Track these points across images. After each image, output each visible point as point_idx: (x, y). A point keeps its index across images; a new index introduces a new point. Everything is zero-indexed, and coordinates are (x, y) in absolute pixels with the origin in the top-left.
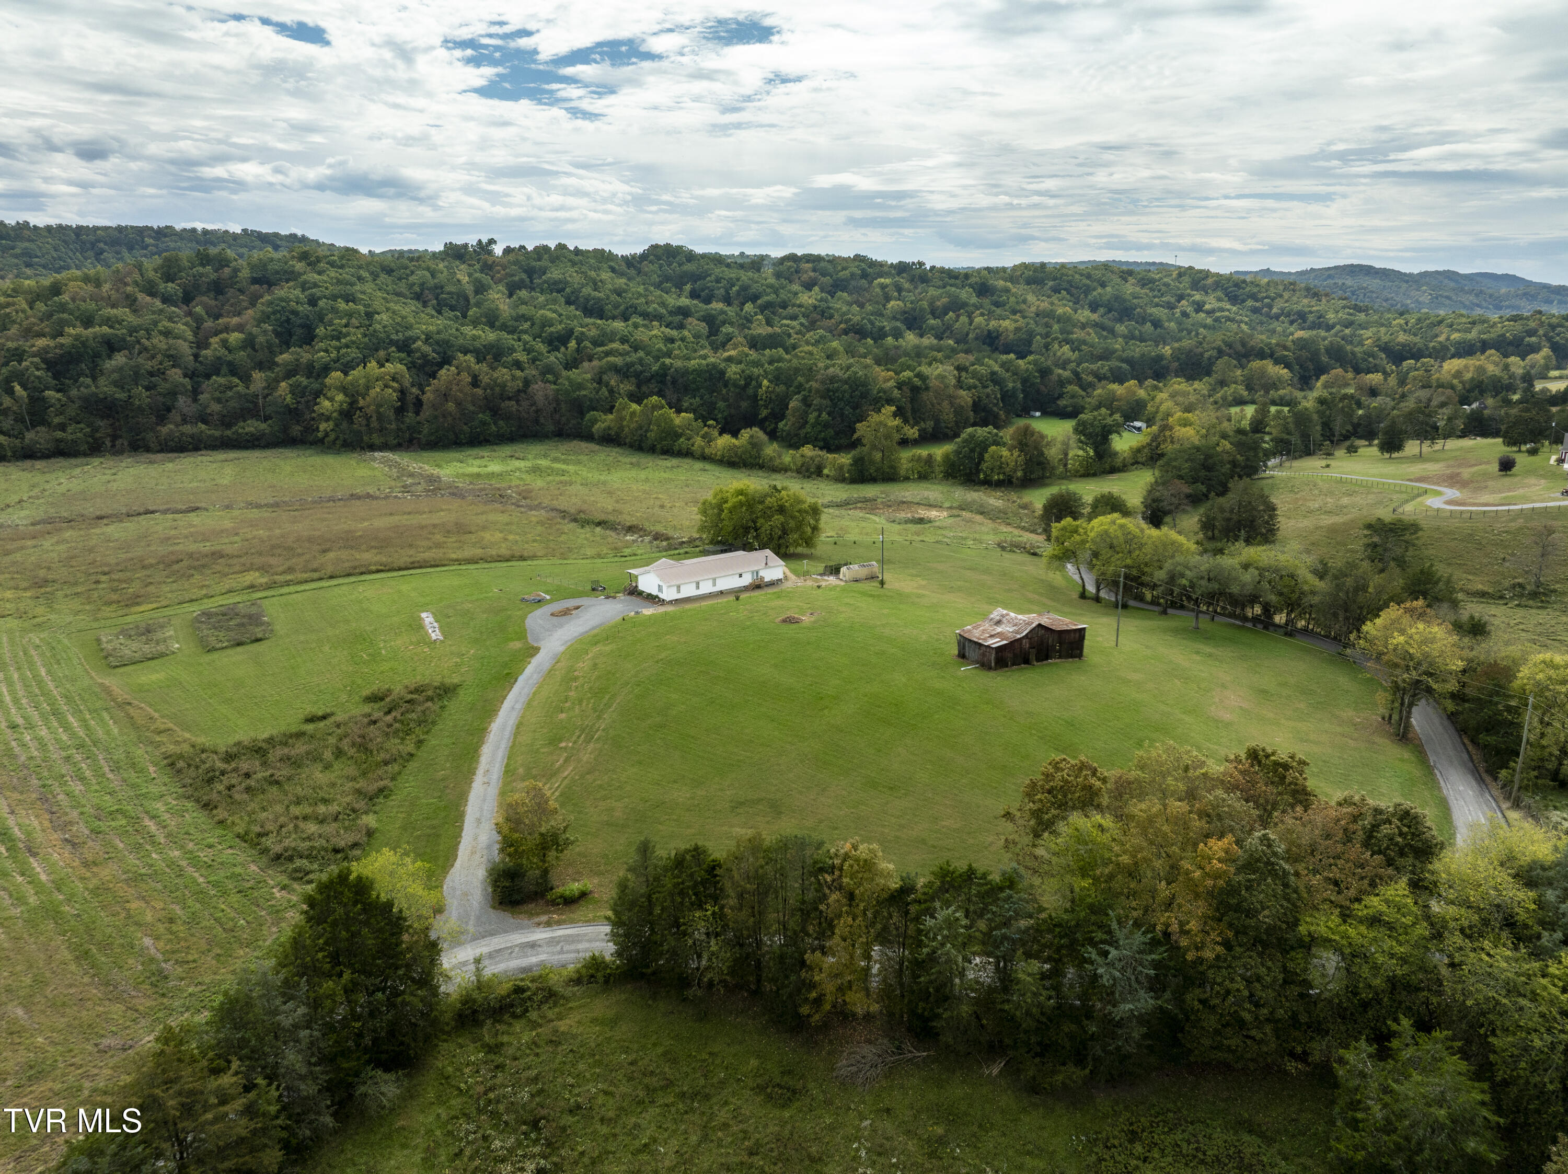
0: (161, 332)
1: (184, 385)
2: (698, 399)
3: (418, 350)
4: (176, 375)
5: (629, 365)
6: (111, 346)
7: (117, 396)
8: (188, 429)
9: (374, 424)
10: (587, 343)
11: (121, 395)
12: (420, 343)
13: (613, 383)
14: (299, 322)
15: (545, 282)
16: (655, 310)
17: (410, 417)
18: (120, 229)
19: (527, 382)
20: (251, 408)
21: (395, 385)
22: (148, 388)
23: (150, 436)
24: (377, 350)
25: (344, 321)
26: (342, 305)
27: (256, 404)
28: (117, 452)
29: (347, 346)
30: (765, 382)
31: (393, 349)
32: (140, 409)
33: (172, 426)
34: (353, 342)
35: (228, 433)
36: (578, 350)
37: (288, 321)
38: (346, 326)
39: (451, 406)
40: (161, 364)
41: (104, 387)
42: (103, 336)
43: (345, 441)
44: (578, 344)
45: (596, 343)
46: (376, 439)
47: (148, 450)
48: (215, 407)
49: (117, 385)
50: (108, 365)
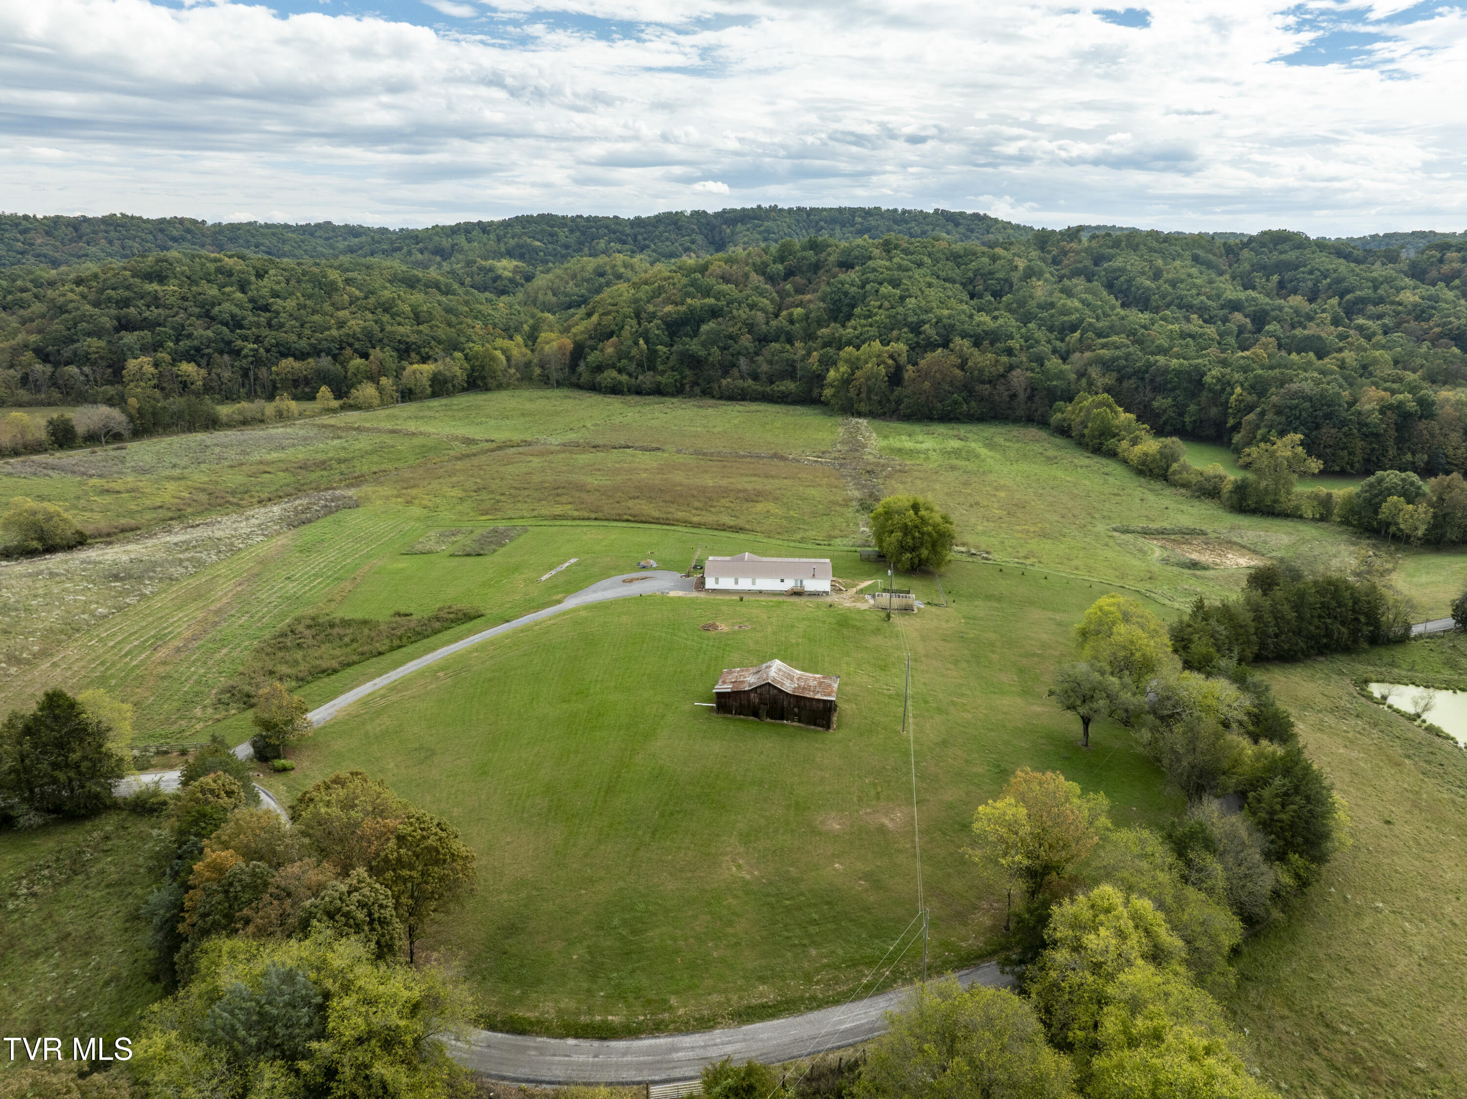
0: (748, 305)
1: (747, 349)
2: (1170, 400)
3: (925, 332)
4: (746, 341)
5: (1115, 359)
6: (714, 313)
7: (700, 353)
8: (740, 383)
9: (863, 395)
10: (1090, 334)
11: (703, 353)
12: (927, 326)
13: (1094, 375)
14: (846, 301)
15: (1105, 270)
16: (1202, 302)
17: (899, 391)
18: (840, 210)
19: (1011, 368)
20: (790, 371)
21: (890, 362)
22: (723, 349)
23: (715, 386)
24: (892, 329)
25: (879, 303)
26: (886, 289)
27: (794, 368)
28: (691, 395)
29: (871, 326)
30: (1238, 390)
31: (906, 330)
32: (713, 365)
33: (731, 380)
34: (877, 322)
35: (768, 389)
36: (1081, 340)
37: (839, 300)
38: (880, 307)
39: (926, 386)
40: (739, 330)
41: (694, 346)
42: (710, 306)
43: (840, 406)
44: (1082, 335)
45: (1100, 335)
46: (863, 407)
47: (713, 397)
48: (765, 367)
49: (704, 345)
50: (704, 328)
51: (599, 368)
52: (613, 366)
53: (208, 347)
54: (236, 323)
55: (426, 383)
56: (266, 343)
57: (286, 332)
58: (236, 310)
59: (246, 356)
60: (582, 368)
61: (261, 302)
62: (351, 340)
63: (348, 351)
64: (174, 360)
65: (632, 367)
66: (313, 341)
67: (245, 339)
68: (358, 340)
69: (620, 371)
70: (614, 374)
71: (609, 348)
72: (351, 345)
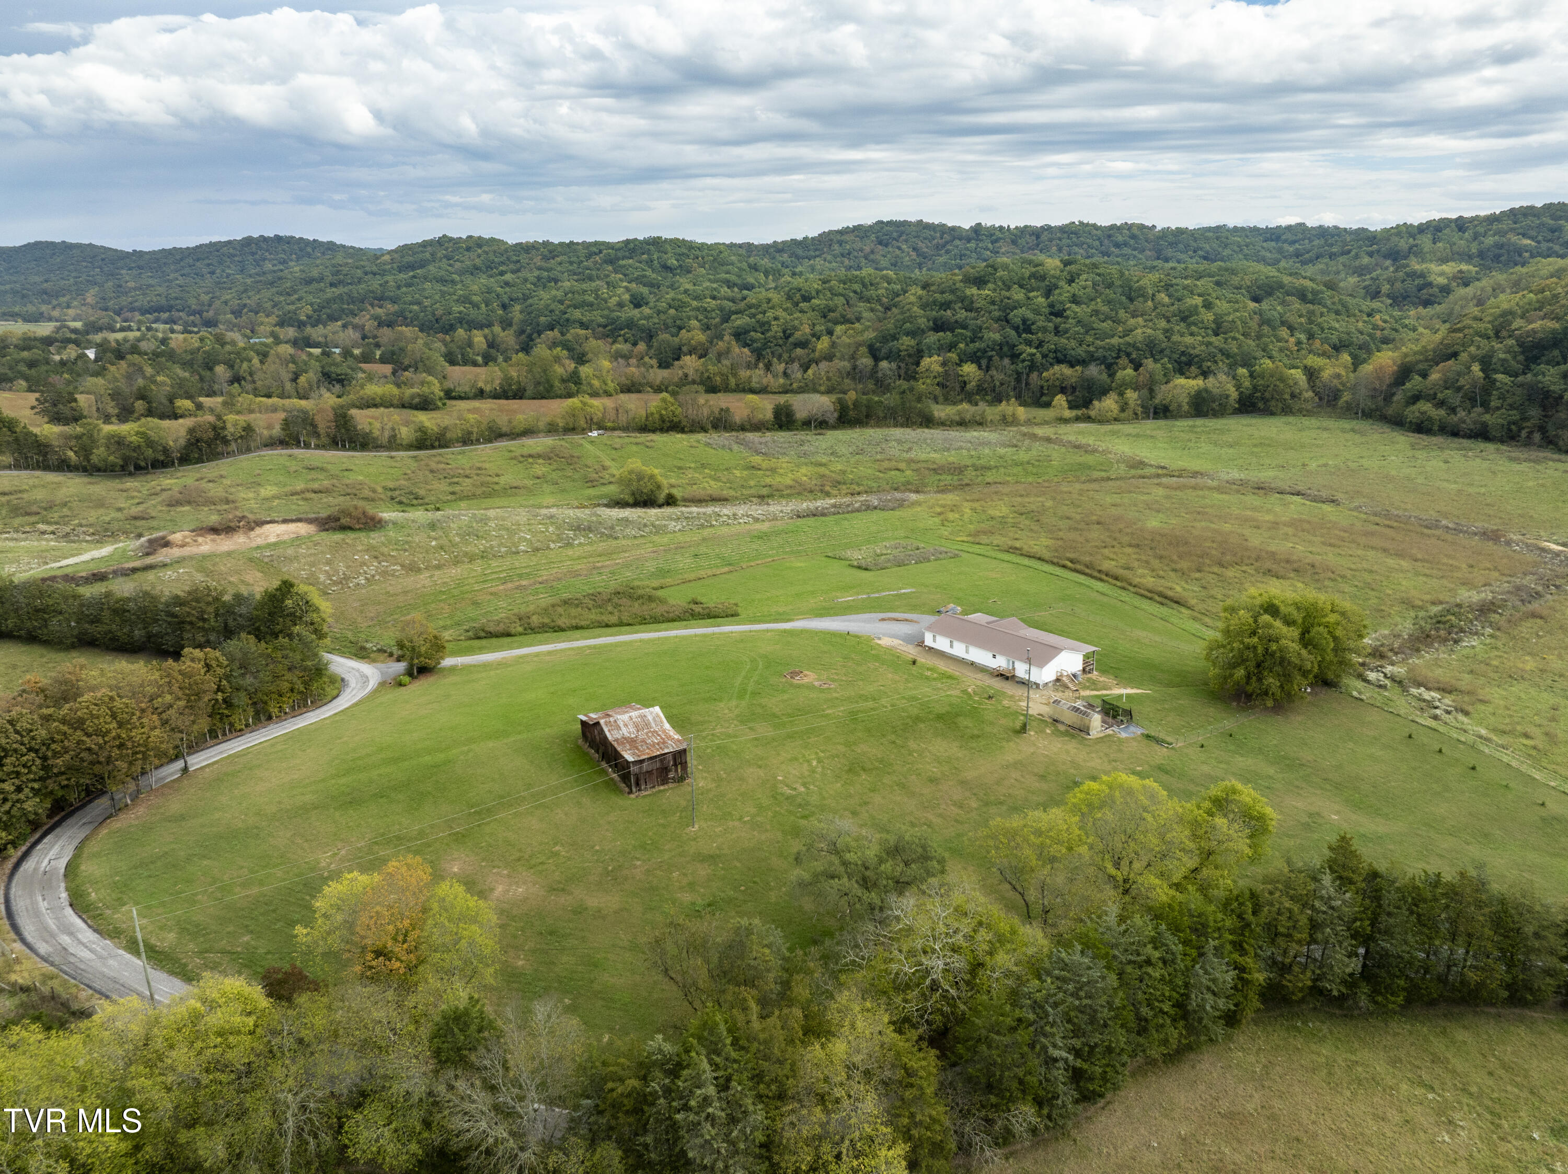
23: (1565, 434)
51: (1413, 399)
52: (1432, 397)
53: (993, 350)
54: (1026, 327)
55: (1184, 400)
56: (1045, 349)
57: (1068, 339)
58: (1030, 315)
59: (1023, 361)
60: (1398, 396)
61: (1058, 307)
62: (1130, 350)
63: (1123, 361)
64: (961, 361)
65: (1456, 400)
66: (1092, 349)
67: (1029, 343)
68: (1138, 349)
69: (1437, 404)
70: (1429, 407)
71: (1438, 374)
72: (1128, 355)
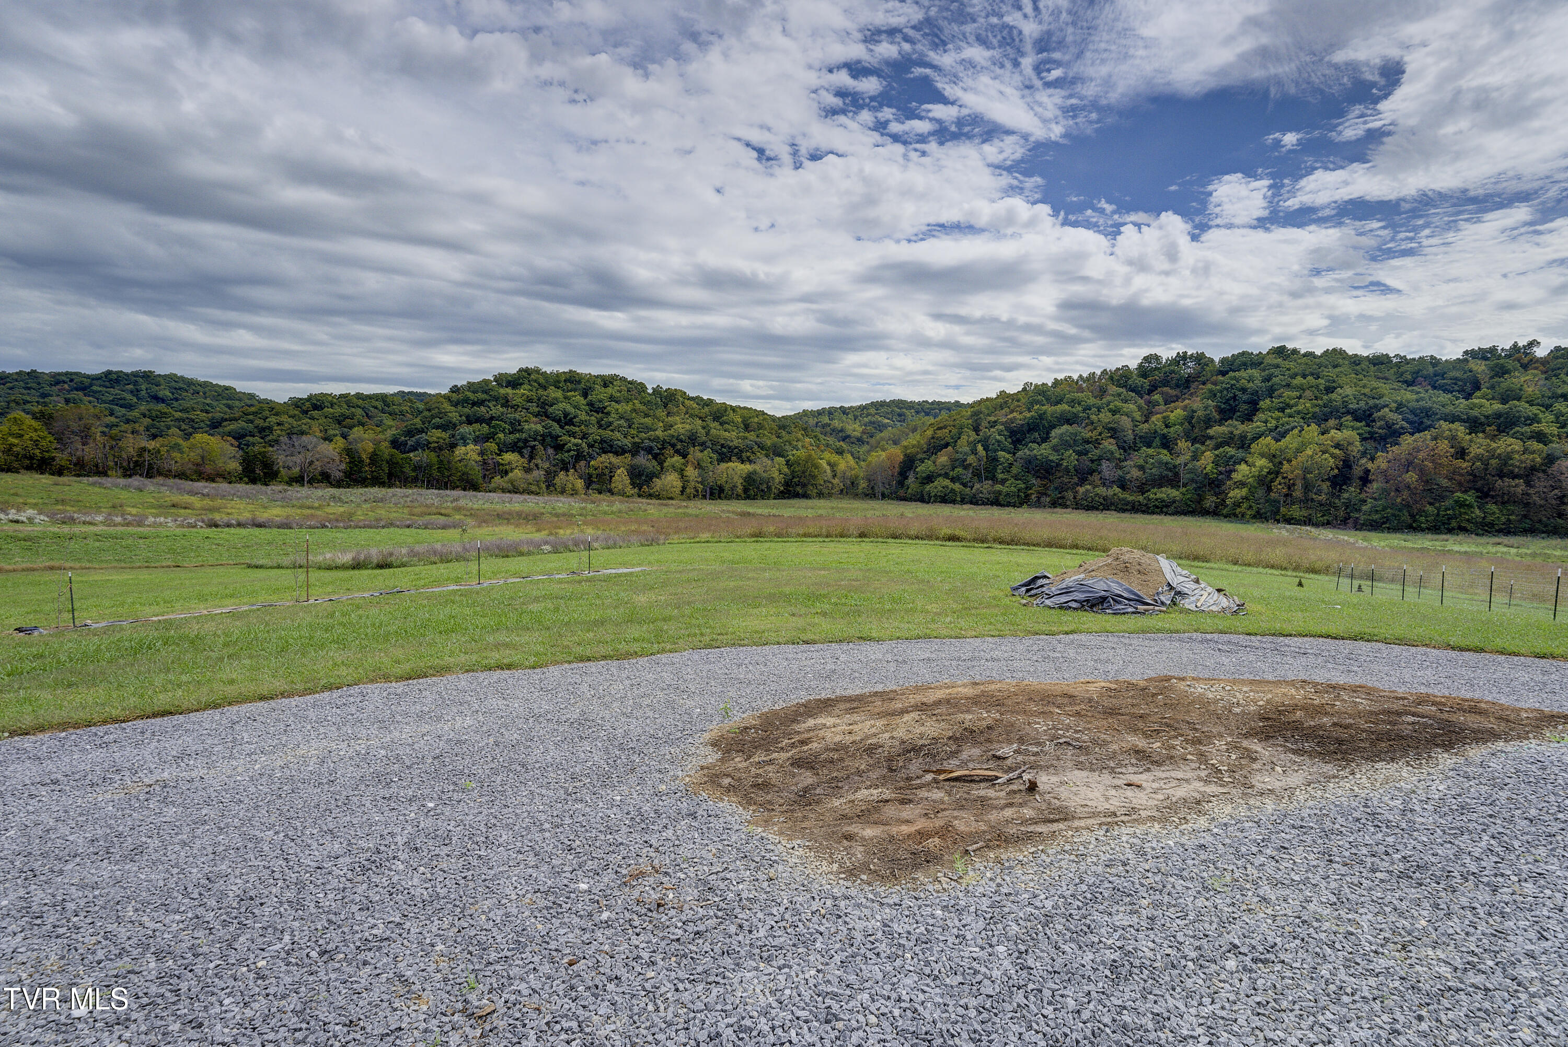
0: (1110, 410)
1: (1110, 454)
3: (1382, 418)
4: (1109, 445)
6: (1067, 420)
7: (1051, 458)
8: (1102, 491)
9: (1298, 493)
11: (1054, 457)
12: (1386, 410)
14: (1245, 397)
17: (1351, 492)
20: (1171, 478)
21: (1338, 452)
22: (1079, 453)
23: (1069, 495)
24: (1326, 419)
25: (1296, 394)
27: (1177, 475)
29: (1290, 417)
31: (1349, 417)
32: (1067, 470)
33: (1088, 487)
34: (1299, 412)
35: (1141, 498)
37: (1234, 397)
38: (1296, 398)
39: (1411, 477)
40: (1100, 434)
41: (1043, 451)
42: (1063, 412)
43: (1258, 512)
47: (1067, 506)
48: (1136, 473)
49: (1055, 449)
50: (1055, 433)
51: (929, 479)
52: (946, 475)
53: (535, 440)
54: (567, 420)
55: (739, 482)
56: (590, 439)
57: (612, 431)
58: (569, 408)
59: (569, 451)
60: (911, 480)
61: (597, 405)
62: (674, 441)
63: (669, 451)
64: (501, 450)
65: (967, 476)
66: (637, 440)
67: (573, 435)
68: (681, 441)
69: (953, 480)
70: (947, 482)
71: (943, 458)
72: (673, 446)
